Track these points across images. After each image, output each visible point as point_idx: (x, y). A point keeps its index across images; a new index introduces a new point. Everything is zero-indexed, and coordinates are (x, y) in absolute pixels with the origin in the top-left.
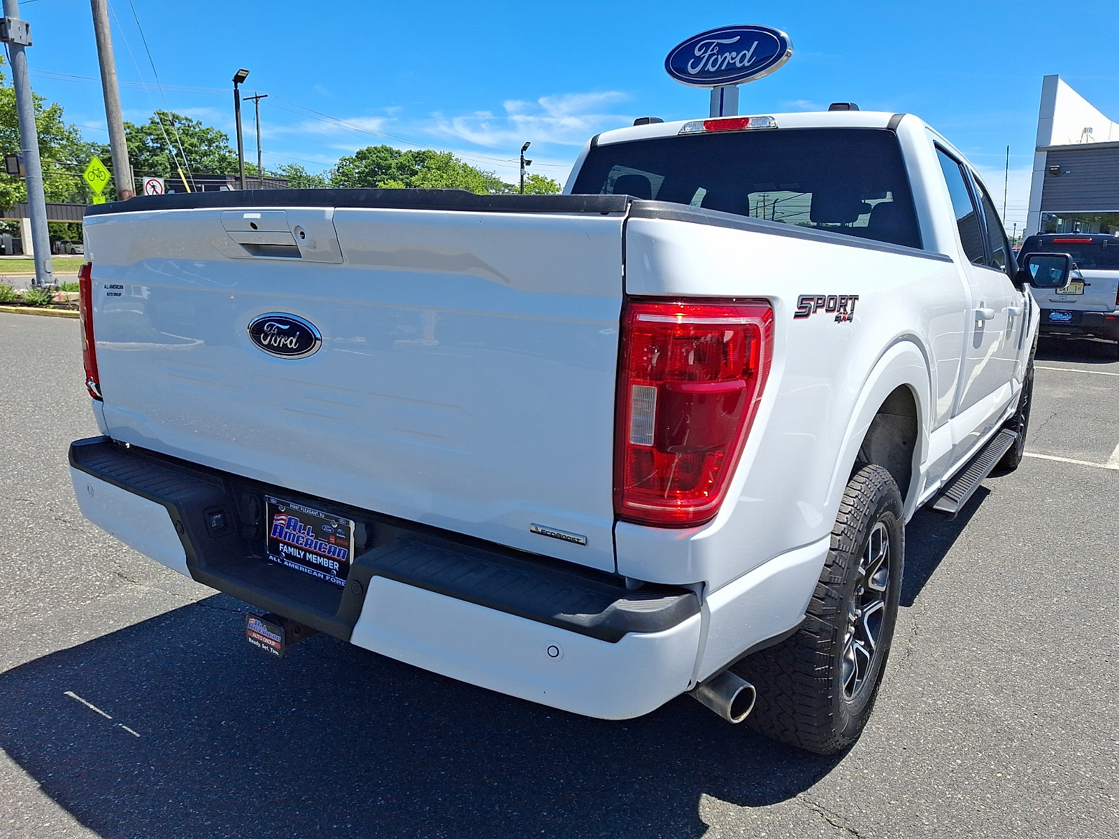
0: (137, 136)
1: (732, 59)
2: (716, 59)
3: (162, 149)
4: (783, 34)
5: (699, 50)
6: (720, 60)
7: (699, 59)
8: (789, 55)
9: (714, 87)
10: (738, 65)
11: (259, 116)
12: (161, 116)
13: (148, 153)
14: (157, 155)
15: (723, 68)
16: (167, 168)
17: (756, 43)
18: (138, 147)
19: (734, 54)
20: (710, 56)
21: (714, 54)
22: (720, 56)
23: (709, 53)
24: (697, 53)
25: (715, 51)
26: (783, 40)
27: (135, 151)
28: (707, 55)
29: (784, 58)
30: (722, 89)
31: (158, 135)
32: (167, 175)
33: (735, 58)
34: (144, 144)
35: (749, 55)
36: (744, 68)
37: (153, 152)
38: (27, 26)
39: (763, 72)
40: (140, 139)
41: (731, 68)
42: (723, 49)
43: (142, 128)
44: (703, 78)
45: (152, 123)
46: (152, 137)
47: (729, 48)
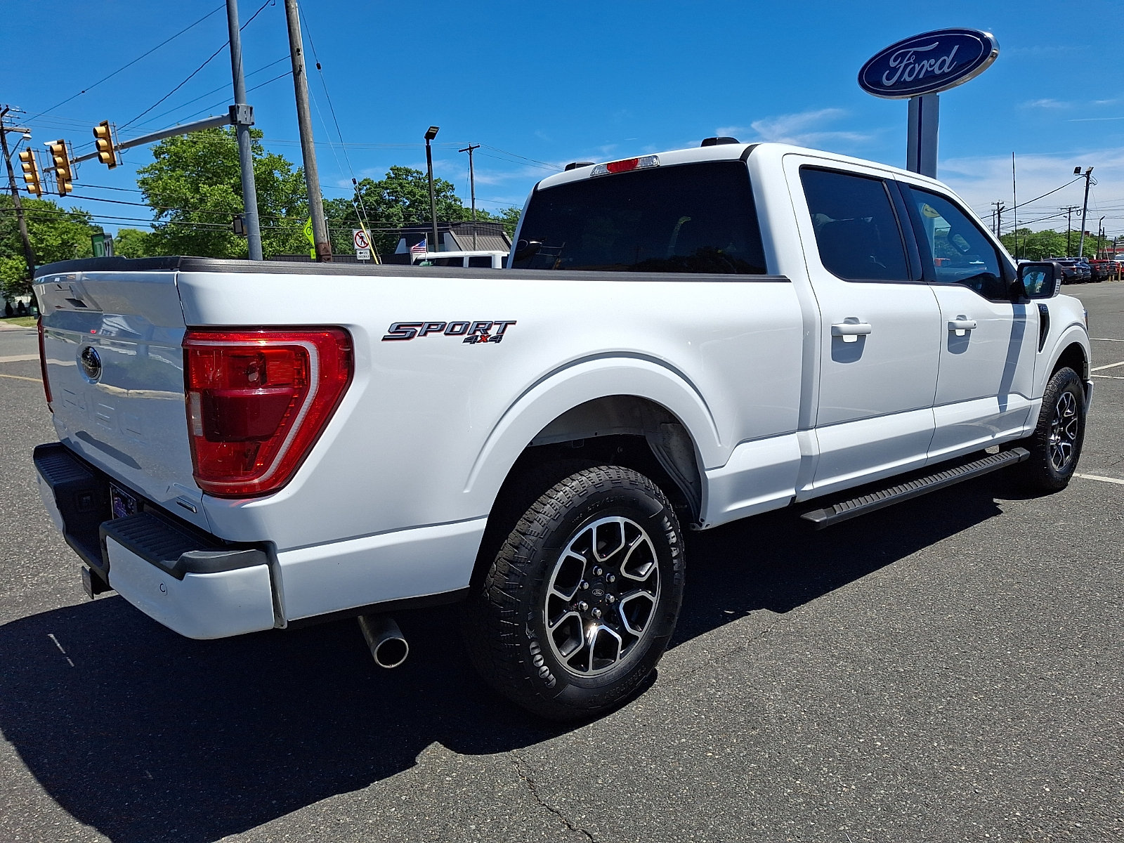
0: (375, 191)
1: (931, 66)
2: (913, 68)
3: (397, 201)
4: (989, 35)
5: (895, 61)
6: (917, 69)
7: (895, 70)
8: (995, 56)
9: (911, 97)
10: (937, 72)
11: (473, 166)
12: (396, 171)
13: (385, 206)
14: (392, 207)
15: (921, 76)
16: (401, 218)
17: (956, 47)
18: (376, 201)
19: (932, 61)
20: (906, 66)
21: (911, 63)
22: (917, 65)
23: (905, 62)
24: (892, 64)
25: (912, 61)
26: (987, 42)
27: (373, 205)
28: (903, 65)
29: (989, 59)
30: (921, 99)
31: (393, 189)
32: (401, 225)
33: (934, 65)
34: (382, 198)
35: (948, 61)
36: (944, 75)
37: (389, 204)
38: (251, 109)
39: (967, 76)
40: (378, 193)
41: (930, 76)
42: (920, 57)
43: (380, 183)
44: (898, 89)
45: (388, 178)
46: (388, 191)
47: (926, 56)
